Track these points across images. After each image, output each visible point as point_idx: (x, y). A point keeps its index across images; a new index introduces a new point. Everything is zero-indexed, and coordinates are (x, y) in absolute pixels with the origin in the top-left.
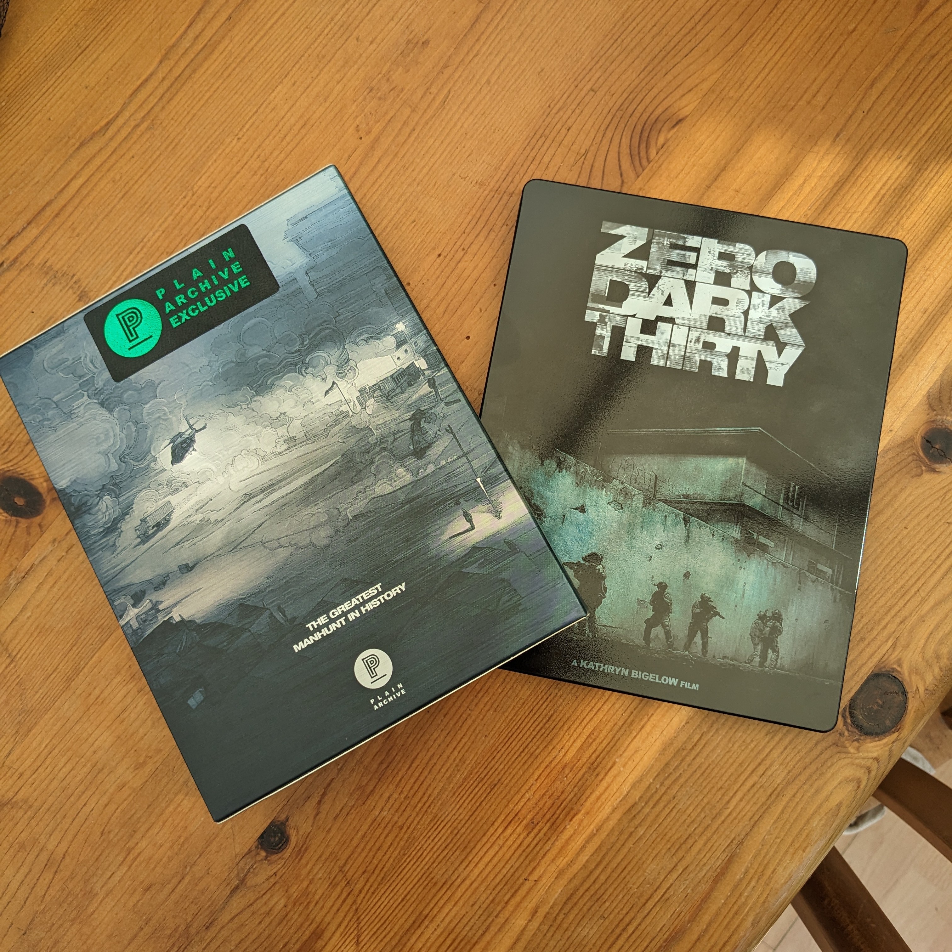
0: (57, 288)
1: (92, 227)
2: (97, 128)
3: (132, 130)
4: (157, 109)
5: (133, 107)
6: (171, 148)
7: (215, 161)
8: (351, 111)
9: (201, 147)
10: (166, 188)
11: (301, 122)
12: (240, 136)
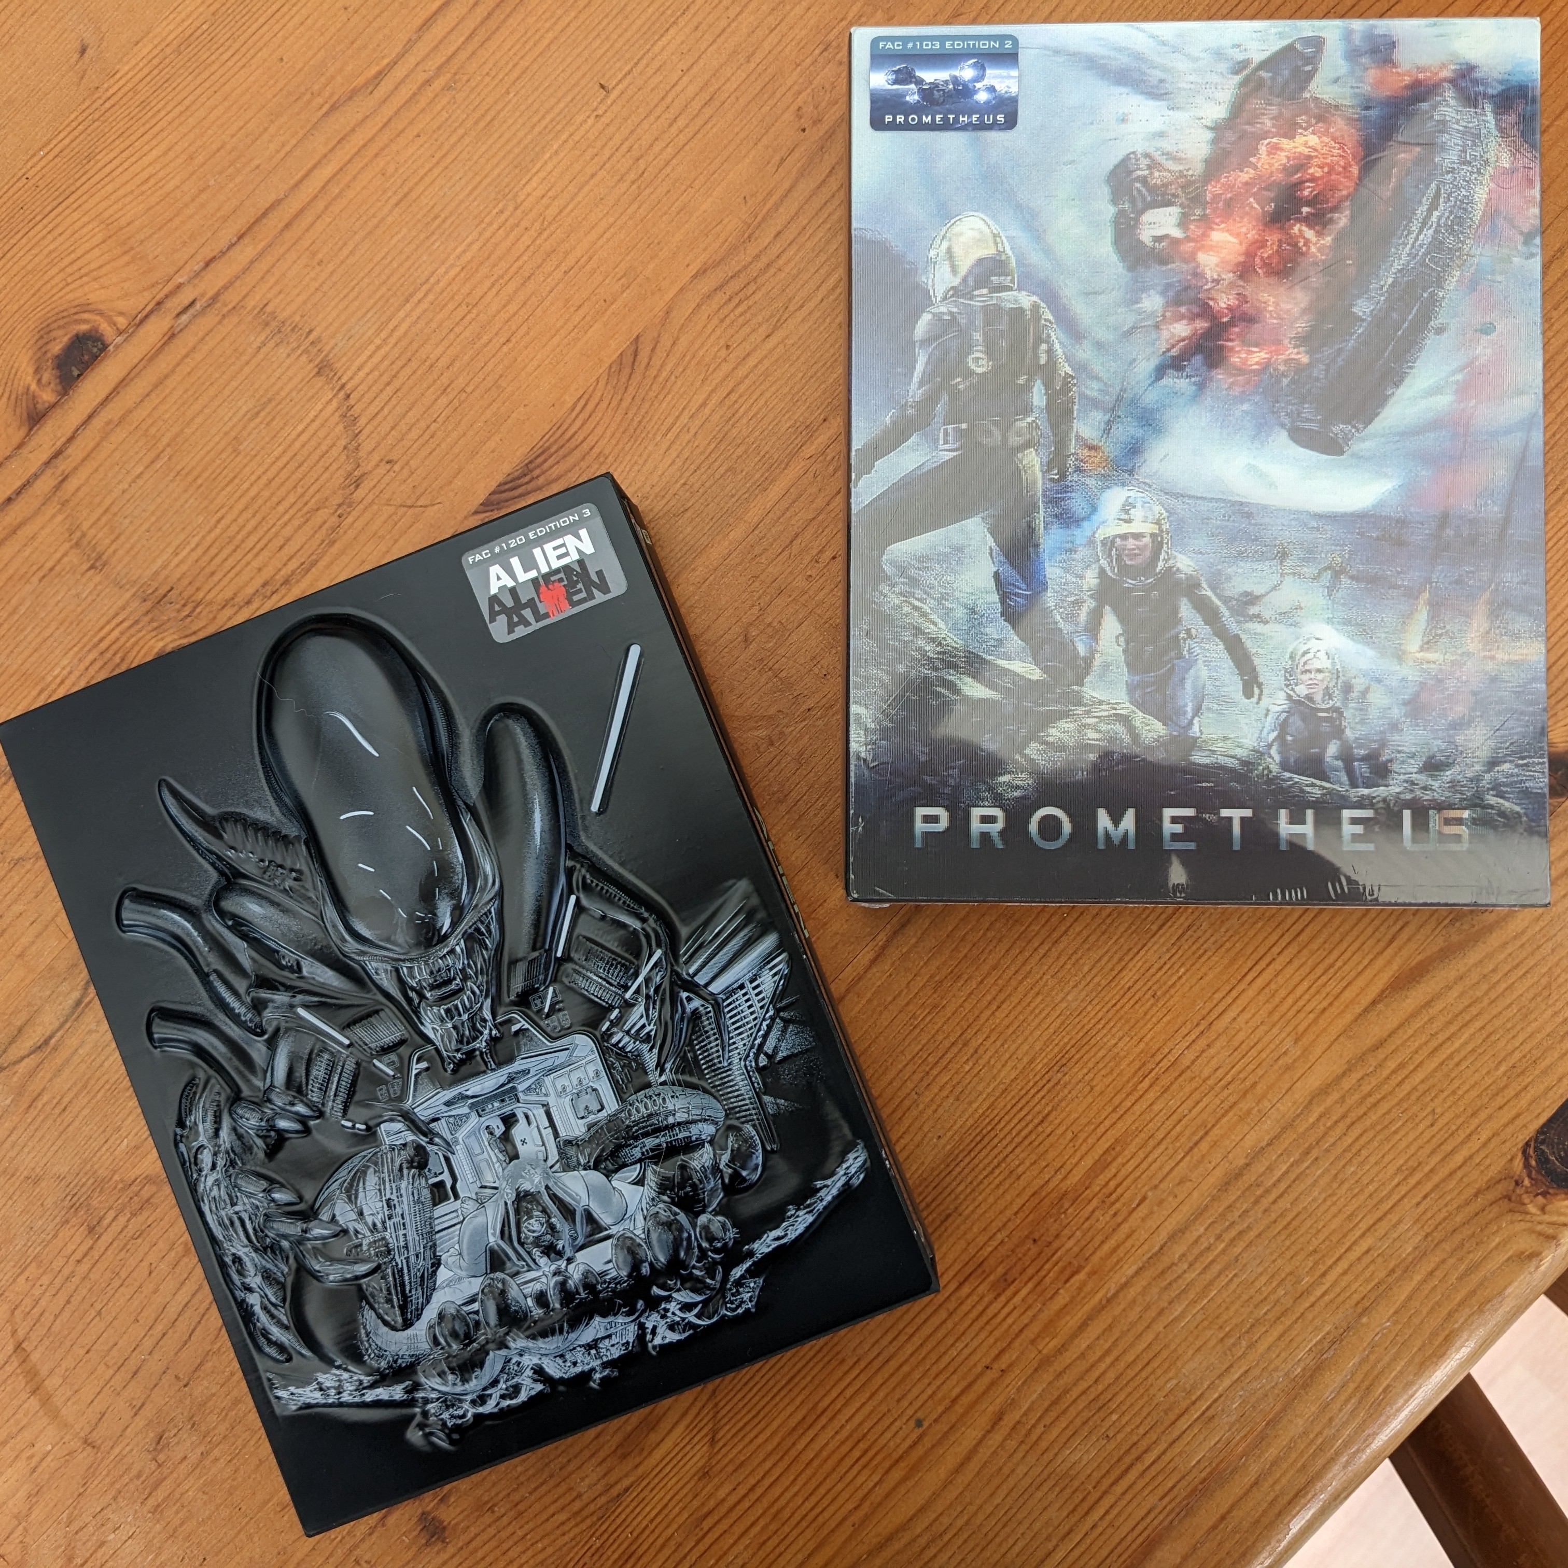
0: (283, 351)
1: (345, 252)
2: (361, 80)
3: (419, 89)
4: (463, 55)
5: (421, 49)
6: (482, 124)
7: (556, 152)
8: (789, 82)
9: (533, 127)
10: (471, 193)
11: (706, 96)
12: (600, 112)
